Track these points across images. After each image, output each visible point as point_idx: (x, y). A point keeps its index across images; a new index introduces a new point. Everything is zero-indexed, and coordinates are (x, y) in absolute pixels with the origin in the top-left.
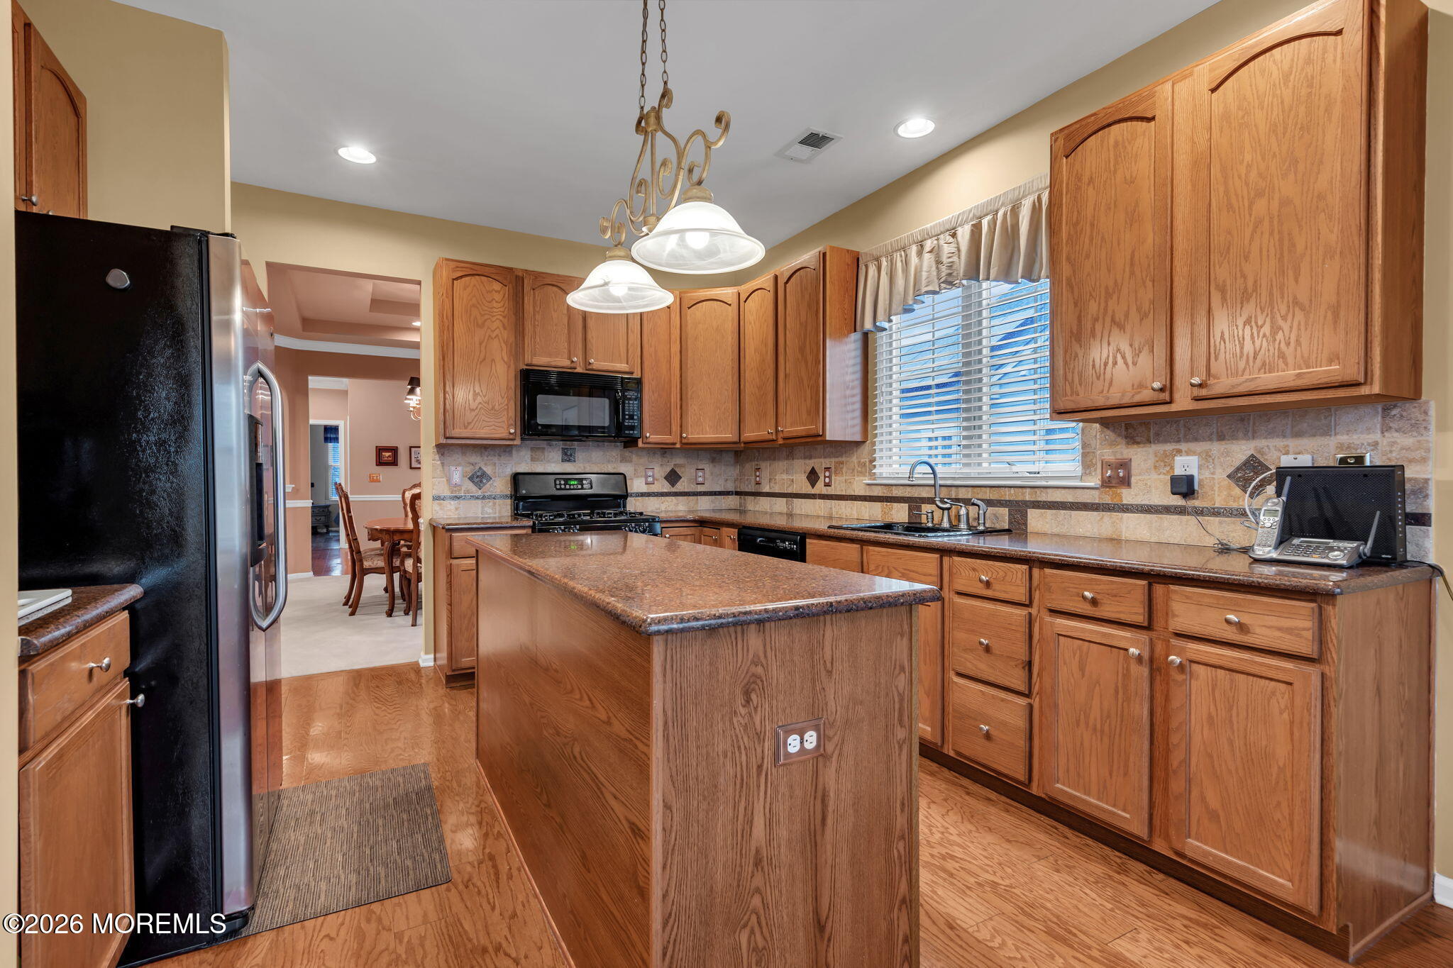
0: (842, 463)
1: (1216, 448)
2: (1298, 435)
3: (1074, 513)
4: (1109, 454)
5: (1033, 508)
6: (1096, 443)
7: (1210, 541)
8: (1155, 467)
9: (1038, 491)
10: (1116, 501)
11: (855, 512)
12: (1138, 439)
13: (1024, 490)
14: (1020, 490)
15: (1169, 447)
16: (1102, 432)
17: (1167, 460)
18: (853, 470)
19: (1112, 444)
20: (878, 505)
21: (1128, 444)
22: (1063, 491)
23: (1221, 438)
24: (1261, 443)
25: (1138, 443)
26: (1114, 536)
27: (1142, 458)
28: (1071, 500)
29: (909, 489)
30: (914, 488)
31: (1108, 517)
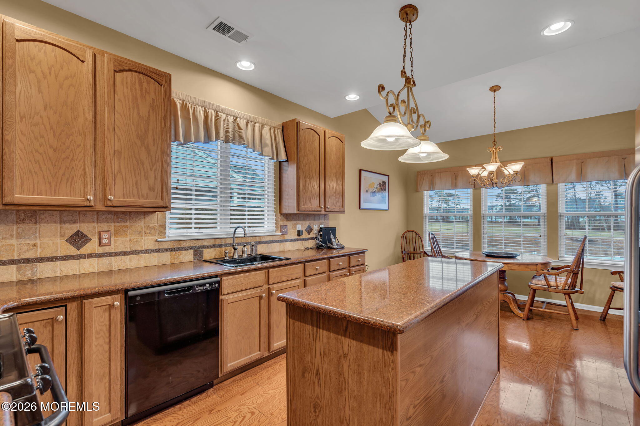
0: (127, 227)
1: (303, 222)
2: (315, 220)
3: (273, 244)
4: (281, 223)
5: (259, 244)
6: (279, 220)
7: (303, 248)
8: (293, 228)
9: (261, 237)
10: (284, 239)
11: (142, 262)
12: (289, 219)
13: (256, 237)
14: (255, 237)
15: (295, 222)
16: (280, 216)
17: (295, 226)
18: (140, 232)
19: (283, 221)
20: (168, 254)
21: (287, 221)
22: (270, 237)
23: (304, 220)
24: (312, 222)
25: (289, 220)
26: (284, 250)
27: (290, 224)
28: (272, 240)
29: (195, 242)
30: (199, 241)
31: (282, 244)
